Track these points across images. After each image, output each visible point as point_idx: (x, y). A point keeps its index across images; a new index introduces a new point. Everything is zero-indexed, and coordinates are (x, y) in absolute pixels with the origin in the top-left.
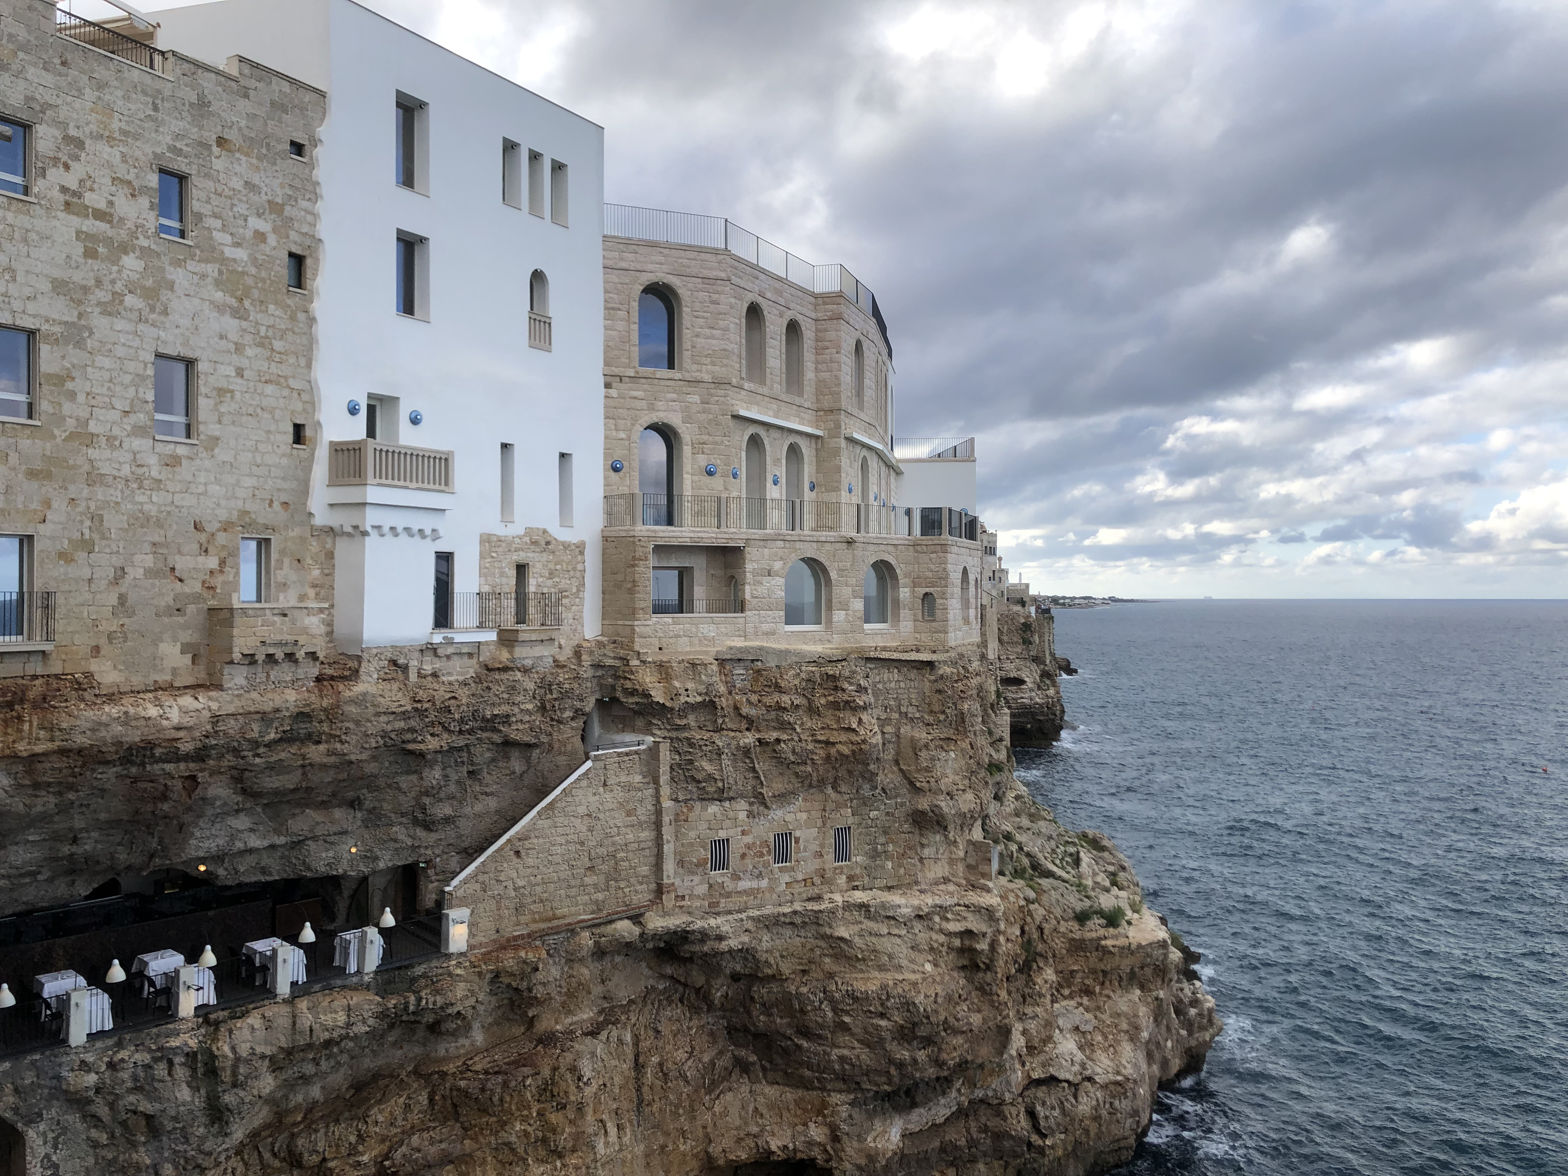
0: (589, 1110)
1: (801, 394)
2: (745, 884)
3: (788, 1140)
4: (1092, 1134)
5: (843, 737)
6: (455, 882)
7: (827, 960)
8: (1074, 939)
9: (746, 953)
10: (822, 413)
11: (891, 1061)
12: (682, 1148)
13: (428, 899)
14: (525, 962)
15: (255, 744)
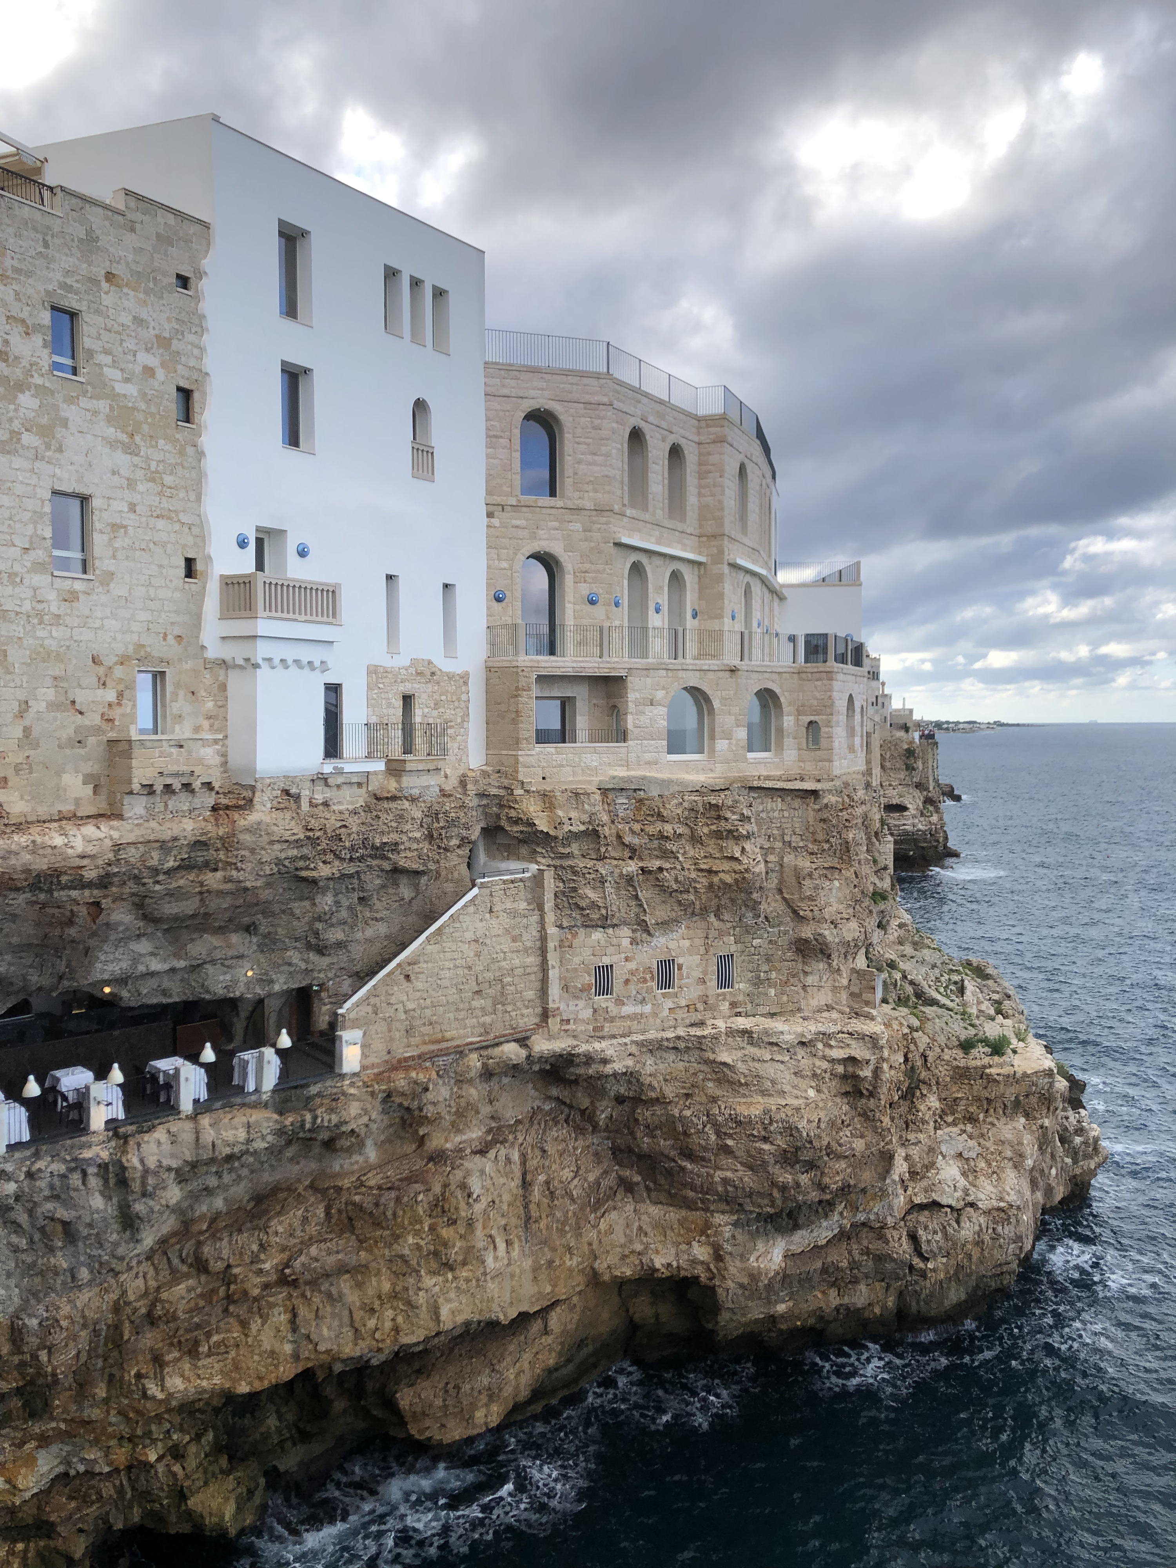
0: (479, 1226)
1: (683, 519)
2: (628, 1009)
3: (672, 1258)
4: (974, 1258)
5: (726, 866)
6: (348, 1005)
7: (710, 1084)
8: (958, 1067)
9: (630, 1076)
10: (705, 539)
11: (774, 1184)
12: (568, 1263)
13: (322, 1021)
14: (416, 1082)
15: (155, 871)
